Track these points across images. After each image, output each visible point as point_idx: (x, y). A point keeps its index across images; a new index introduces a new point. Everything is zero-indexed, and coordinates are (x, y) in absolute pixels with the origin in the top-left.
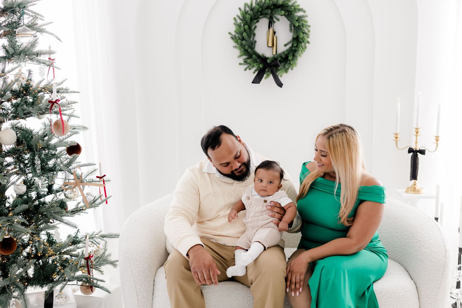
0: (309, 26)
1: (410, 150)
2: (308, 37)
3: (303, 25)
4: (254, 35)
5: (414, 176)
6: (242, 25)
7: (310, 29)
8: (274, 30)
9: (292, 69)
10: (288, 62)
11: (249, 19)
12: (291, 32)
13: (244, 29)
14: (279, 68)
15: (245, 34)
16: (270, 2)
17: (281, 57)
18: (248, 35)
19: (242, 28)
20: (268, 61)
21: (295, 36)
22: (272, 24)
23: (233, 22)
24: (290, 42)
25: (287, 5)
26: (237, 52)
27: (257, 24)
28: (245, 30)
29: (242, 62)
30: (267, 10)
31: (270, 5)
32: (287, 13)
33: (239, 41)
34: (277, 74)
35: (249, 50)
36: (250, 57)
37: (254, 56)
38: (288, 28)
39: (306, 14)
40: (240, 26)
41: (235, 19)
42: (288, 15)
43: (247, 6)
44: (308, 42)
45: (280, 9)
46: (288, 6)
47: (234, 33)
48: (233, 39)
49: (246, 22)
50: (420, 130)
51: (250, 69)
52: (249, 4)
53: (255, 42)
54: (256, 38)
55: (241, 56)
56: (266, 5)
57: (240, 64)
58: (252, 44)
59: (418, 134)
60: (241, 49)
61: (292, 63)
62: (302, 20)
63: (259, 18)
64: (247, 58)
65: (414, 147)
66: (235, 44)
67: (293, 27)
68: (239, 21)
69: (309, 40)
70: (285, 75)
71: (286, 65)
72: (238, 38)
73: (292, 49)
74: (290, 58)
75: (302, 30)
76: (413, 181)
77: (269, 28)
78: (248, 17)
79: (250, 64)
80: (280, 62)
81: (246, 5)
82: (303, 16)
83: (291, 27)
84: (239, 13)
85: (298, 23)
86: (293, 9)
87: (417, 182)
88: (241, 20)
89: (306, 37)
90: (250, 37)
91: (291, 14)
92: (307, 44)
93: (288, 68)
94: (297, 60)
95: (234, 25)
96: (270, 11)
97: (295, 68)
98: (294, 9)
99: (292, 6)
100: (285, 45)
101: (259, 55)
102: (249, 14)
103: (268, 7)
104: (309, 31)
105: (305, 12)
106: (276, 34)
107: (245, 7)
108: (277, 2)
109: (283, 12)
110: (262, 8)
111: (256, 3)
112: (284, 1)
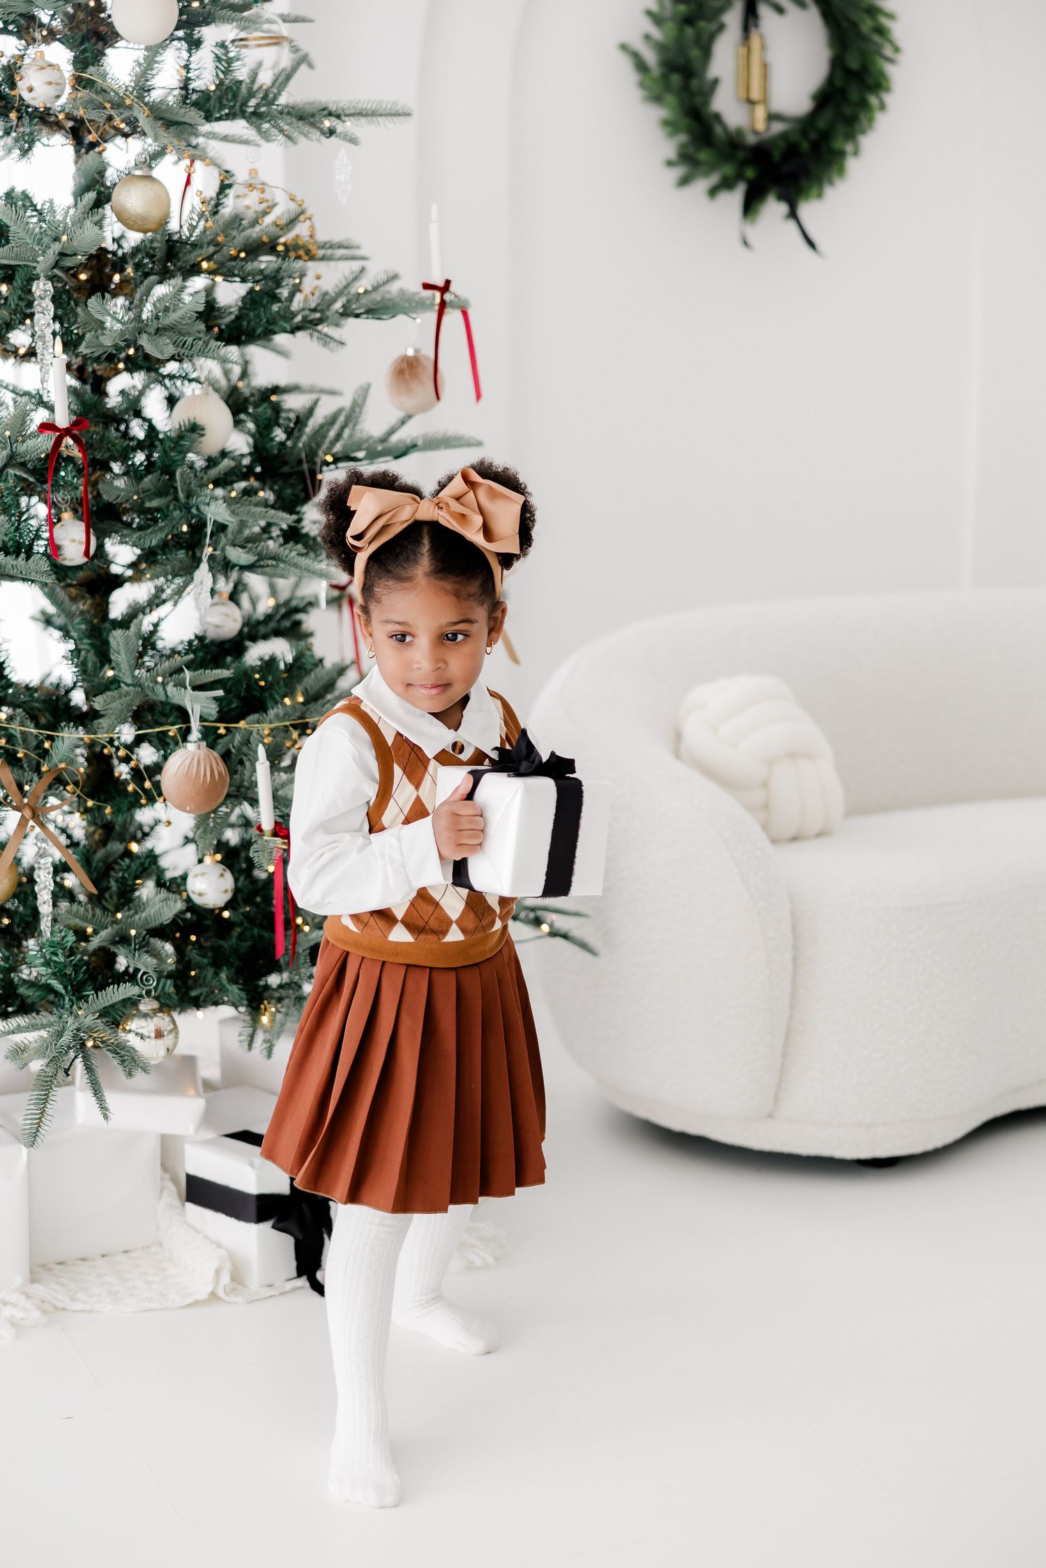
8: (761, 37)
22: (756, 17)
27: (726, 18)
29: (673, 154)
36: (698, 137)
54: (715, 71)
57: (667, 162)
77: (746, 29)
79: (697, 164)
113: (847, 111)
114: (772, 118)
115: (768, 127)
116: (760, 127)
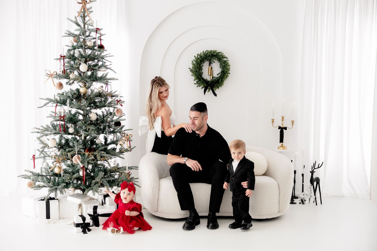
0: (230, 65)
1: (280, 128)
2: (229, 71)
3: (226, 65)
4: (202, 69)
5: (282, 140)
6: (196, 65)
7: (230, 67)
8: (211, 67)
9: (221, 87)
10: (219, 83)
11: (200, 61)
12: (220, 68)
13: (197, 66)
14: (215, 86)
15: (197, 69)
16: (210, 53)
17: (216, 80)
18: (199, 70)
19: (196, 66)
20: (209, 83)
21: (223, 70)
22: (210, 64)
24: (220, 73)
25: (218, 55)
26: (193, 78)
27: (203, 64)
28: (198, 67)
29: (196, 83)
30: (209, 57)
33: (194, 72)
34: (214, 89)
36: (200, 80)
37: (201, 80)
38: (219, 66)
39: (228, 59)
40: (195, 65)
41: (192, 61)
42: (219, 60)
44: (229, 73)
45: (215, 57)
47: (191, 68)
48: (191, 71)
49: (198, 63)
50: (284, 118)
51: (199, 86)
52: (199, 54)
53: (203, 73)
54: (203, 71)
55: (194, 80)
56: (208, 55)
57: (195, 84)
58: (201, 74)
59: (284, 119)
60: (195, 77)
61: (221, 84)
62: (226, 62)
63: (205, 61)
64: (198, 81)
65: (281, 126)
66: (192, 74)
67: (221, 66)
68: (194, 63)
69: (229, 72)
70: (217, 89)
72: (193, 71)
73: (221, 77)
74: (220, 81)
75: (226, 67)
76: (281, 143)
77: (209, 66)
80: (215, 83)
81: (198, 54)
82: (227, 61)
83: (220, 66)
84: (194, 58)
85: (224, 64)
87: (283, 143)
88: (195, 62)
89: (228, 70)
91: (221, 59)
92: (229, 74)
93: (219, 86)
94: (223, 82)
95: (192, 64)
97: (222, 86)
98: (222, 57)
99: (221, 55)
100: (218, 75)
101: (204, 79)
102: (199, 59)
103: (209, 56)
104: (230, 68)
105: (227, 58)
106: (212, 69)
107: (198, 56)
108: (214, 53)
109: (217, 58)
110: (206, 56)
111: (203, 54)
112: (217, 53)
114: (213, 77)
115: (212, 79)
116: (211, 79)
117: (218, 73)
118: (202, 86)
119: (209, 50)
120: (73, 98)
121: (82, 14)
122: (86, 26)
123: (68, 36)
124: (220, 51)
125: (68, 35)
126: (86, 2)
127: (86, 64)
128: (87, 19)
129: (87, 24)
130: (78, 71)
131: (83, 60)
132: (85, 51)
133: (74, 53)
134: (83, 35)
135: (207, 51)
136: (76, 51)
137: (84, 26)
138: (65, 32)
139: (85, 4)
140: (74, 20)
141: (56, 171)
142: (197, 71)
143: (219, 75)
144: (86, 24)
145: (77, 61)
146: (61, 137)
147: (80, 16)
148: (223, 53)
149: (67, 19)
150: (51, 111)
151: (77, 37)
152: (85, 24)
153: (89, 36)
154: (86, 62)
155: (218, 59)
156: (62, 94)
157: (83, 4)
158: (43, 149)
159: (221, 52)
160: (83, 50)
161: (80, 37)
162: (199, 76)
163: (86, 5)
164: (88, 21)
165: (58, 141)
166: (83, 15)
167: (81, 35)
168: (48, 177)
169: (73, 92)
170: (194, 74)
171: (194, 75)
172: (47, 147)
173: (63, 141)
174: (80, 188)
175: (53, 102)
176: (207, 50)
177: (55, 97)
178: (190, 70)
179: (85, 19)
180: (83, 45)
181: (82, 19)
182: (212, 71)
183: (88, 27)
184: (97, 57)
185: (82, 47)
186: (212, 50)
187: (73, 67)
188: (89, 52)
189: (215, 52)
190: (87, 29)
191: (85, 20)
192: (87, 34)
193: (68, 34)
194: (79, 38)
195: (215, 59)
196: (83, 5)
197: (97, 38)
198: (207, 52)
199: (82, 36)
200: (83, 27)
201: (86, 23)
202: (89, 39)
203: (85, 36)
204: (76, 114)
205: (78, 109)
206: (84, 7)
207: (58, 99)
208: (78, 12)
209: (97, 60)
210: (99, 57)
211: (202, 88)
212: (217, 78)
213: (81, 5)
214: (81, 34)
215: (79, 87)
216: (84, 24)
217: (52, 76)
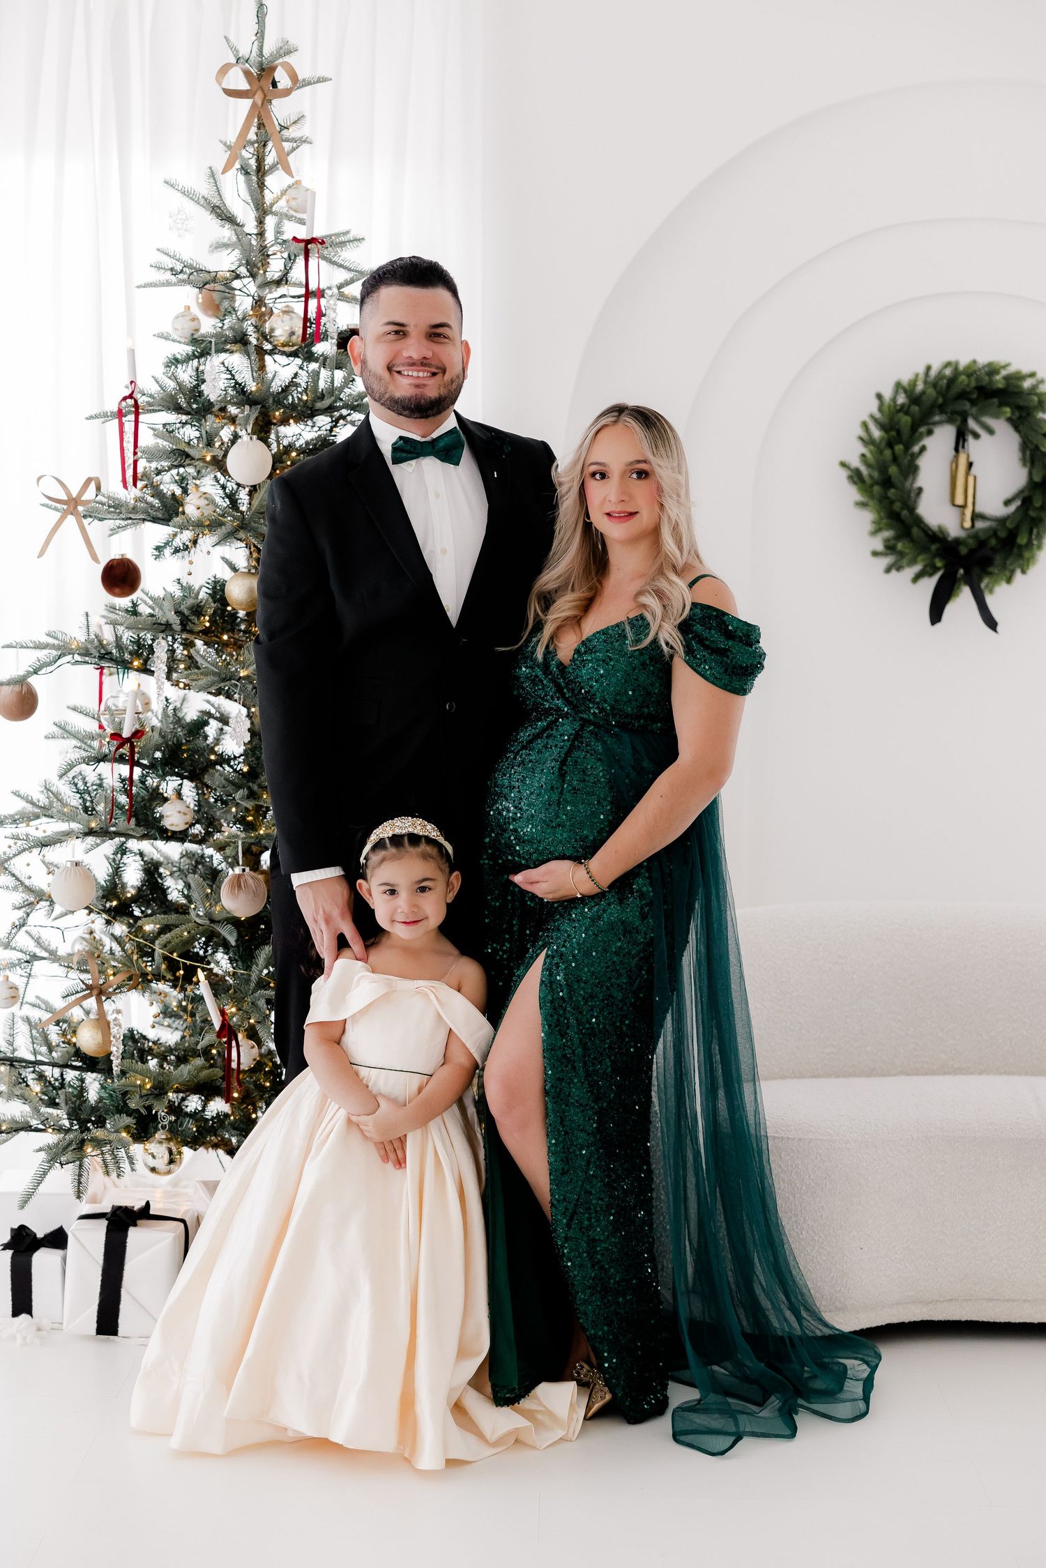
4: (917, 470)
6: (883, 444)
8: (969, 456)
9: (1024, 572)
10: (1015, 550)
11: (908, 423)
12: (1024, 465)
13: (893, 453)
14: (991, 569)
15: (893, 470)
16: (969, 380)
17: (994, 535)
18: (900, 472)
19: (888, 453)
20: (964, 551)
21: (1036, 478)
22: (964, 440)
23: (861, 432)
24: (1021, 492)
25: (1015, 390)
26: (867, 518)
27: (927, 441)
28: (895, 459)
29: (881, 547)
30: (960, 401)
31: (968, 390)
32: (1017, 414)
33: (877, 489)
34: (983, 585)
35: (905, 513)
36: (903, 533)
38: (1017, 454)
40: (878, 447)
41: (865, 425)
42: (1020, 417)
43: (901, 391)
45: (996, 400)
46: (1019, 393)
47: (856, 463)
48: (855, 483)
49: (899, 432)
51: (899, 569)
52: (906, 378)
53: (920, 491)
54: (921, 481)
55: (875, 533)
56: (955, 390)
57: (875, 554)
58: (909, 496)
60: (878, 513)
61: (1026, 554)
63: (935, 424)
64: (898, 538)
66: (860, 497)
67: (1029, 452)
68: (877, 433)
70: (1002, 588)
71: (1008, 562)
72: (869, 480)
73: (1025, 514)
74: (1022, 540)
77: (957, 450)
78: (905, 420)
79: (901, 555)
81: (898, 385)
83: (1023, 451)
84: (873, 406)
86: (1036, 403)
88: (882, 427)
90: (905, 476)
91: (1029, 414)
93: (1013, 572)
94: (1040, 547)
95: (861, 442)
96: (967, 406)
97: (1032, 569)
98: (1038, 401)
99: (1031, 392)
100: (1007, 503)
101: (929, 529)
102: (907, 413)
103: (963, 395)
106: (974, 470)
107: (896, 392)
108: (991, 381)
109: (1008, 410)
110: (943, 396)
111: (925, 382)
112: (1007, 378)
113: (1032, 513)
114: (976, 516)
115: (973, 526)
116: (968, 524)
117: (1009, 493)
118: (917, 568)
119: (964, 362)
120: (191, 632)
121: (248, 154)
122: (270, 221)
123: (168, 284)
124: (1025, 370)
125: (168, 276)
126: (274, 84)
127: (265, 440)
128: (275, 182)
129: (275, 214)
130: (222, 480)
131: (248, 416)
132: (262, 367)
133: (200, 379)
134: (253, 276)
135: (948, 364)
136: (213, 365)
137: (261, 222)
138: (153, 262)
139: (265, 96)
140: (204, 189)
141: (88, 1040)
142: (887, 483)
143: (1012, 508)
144: (272, 213)
145: (211, 422)
146: (122, 850)
147: (237, 165)
148: (1042, 381)
149: (166, 182)
150: (71, 704)
151: (222, 288)
152: (262, 211)
153: (282, 280)
154: (263, 429)
155: (1013, 413)
156: (127, 611)
157: (259, 98)
158: (21, 913)
159: (1032, 375)
160: (249, 358)
161: (236, 284)
162: (902, 509)
163: (270, 102)
164: (284, 193)
165: (102, 872)
166: (253, 162)
167: (238, 277)
168: (48, 1071)
169: (190, 602)
170: (872, 497)
171: (871, 503)
172: (43, 903)
173: (133, 877)
174: (223, 1139)
175: (77, 658)
176: (952, 358)
177: (88, 627)
178: (844, 474)
179: (262, 185)
180: (250, 330)
181: (248, 183)
182: (971, 479)
183: (278, 232)
184: (327, 402)
185: (241, 340)
186: (983, 360)
187: (188, 456)
188: (281, 370)
189: (992, 370)
190: (277, 238)
191: (266, 192)
192: (276, 267)
193: (172, 269)
194: (228, 293)
195: (996, 416)
196: (254, 105)
197: (328, 292)
198: (948, 372)
199: (246, 281)
200: (251, 227)
201: (271, 207)
202: (283, 296)
203: (259, 280)
204: (206, 723)
205: (218, 693)
206: (260, 118)
207: (108, 636)
208: (229, 147)
209: (332, 417)
210: (335, 401)
211: (916, 579)
212: (1002, 521)
213: (246, 104)
214: (243, 271)
215: (225, 574)
216: (257, 209)
217: (75, 507)
